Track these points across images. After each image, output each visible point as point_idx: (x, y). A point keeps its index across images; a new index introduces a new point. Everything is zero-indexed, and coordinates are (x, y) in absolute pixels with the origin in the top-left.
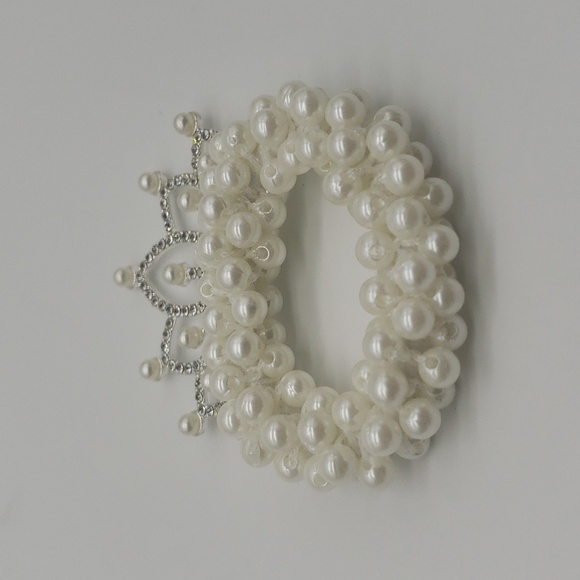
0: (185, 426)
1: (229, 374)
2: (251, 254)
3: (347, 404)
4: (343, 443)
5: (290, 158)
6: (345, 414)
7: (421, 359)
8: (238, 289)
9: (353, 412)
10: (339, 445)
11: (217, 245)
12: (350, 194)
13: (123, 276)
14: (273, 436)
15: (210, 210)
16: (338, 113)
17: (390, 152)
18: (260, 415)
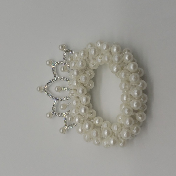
0: (61, 131)
1: (79, 117)
2: (86, 85)
3: (116, 126)
4: (114, 136)
5: (99, 60)
6: (115, 128)
7: (137, 115)
8: (83, 95)
9: (118, 128)
10: (113, 136)
11: (77, 83)
12: (119, 71)
13: (40, 89)
14: (94, 134)
15: (75, 73)
16: (115, 50)
17: (129, 61)
18: (90, 129)
